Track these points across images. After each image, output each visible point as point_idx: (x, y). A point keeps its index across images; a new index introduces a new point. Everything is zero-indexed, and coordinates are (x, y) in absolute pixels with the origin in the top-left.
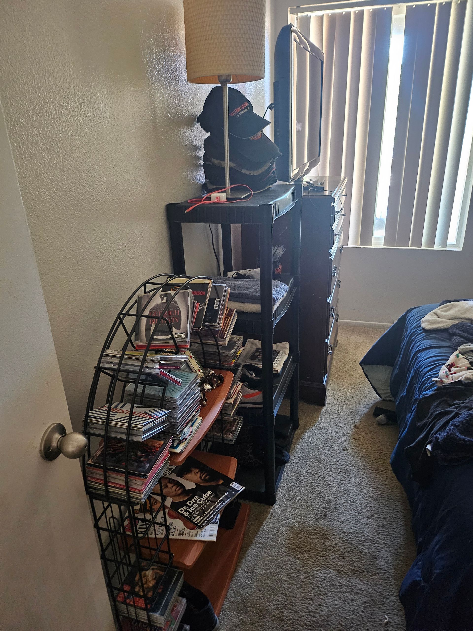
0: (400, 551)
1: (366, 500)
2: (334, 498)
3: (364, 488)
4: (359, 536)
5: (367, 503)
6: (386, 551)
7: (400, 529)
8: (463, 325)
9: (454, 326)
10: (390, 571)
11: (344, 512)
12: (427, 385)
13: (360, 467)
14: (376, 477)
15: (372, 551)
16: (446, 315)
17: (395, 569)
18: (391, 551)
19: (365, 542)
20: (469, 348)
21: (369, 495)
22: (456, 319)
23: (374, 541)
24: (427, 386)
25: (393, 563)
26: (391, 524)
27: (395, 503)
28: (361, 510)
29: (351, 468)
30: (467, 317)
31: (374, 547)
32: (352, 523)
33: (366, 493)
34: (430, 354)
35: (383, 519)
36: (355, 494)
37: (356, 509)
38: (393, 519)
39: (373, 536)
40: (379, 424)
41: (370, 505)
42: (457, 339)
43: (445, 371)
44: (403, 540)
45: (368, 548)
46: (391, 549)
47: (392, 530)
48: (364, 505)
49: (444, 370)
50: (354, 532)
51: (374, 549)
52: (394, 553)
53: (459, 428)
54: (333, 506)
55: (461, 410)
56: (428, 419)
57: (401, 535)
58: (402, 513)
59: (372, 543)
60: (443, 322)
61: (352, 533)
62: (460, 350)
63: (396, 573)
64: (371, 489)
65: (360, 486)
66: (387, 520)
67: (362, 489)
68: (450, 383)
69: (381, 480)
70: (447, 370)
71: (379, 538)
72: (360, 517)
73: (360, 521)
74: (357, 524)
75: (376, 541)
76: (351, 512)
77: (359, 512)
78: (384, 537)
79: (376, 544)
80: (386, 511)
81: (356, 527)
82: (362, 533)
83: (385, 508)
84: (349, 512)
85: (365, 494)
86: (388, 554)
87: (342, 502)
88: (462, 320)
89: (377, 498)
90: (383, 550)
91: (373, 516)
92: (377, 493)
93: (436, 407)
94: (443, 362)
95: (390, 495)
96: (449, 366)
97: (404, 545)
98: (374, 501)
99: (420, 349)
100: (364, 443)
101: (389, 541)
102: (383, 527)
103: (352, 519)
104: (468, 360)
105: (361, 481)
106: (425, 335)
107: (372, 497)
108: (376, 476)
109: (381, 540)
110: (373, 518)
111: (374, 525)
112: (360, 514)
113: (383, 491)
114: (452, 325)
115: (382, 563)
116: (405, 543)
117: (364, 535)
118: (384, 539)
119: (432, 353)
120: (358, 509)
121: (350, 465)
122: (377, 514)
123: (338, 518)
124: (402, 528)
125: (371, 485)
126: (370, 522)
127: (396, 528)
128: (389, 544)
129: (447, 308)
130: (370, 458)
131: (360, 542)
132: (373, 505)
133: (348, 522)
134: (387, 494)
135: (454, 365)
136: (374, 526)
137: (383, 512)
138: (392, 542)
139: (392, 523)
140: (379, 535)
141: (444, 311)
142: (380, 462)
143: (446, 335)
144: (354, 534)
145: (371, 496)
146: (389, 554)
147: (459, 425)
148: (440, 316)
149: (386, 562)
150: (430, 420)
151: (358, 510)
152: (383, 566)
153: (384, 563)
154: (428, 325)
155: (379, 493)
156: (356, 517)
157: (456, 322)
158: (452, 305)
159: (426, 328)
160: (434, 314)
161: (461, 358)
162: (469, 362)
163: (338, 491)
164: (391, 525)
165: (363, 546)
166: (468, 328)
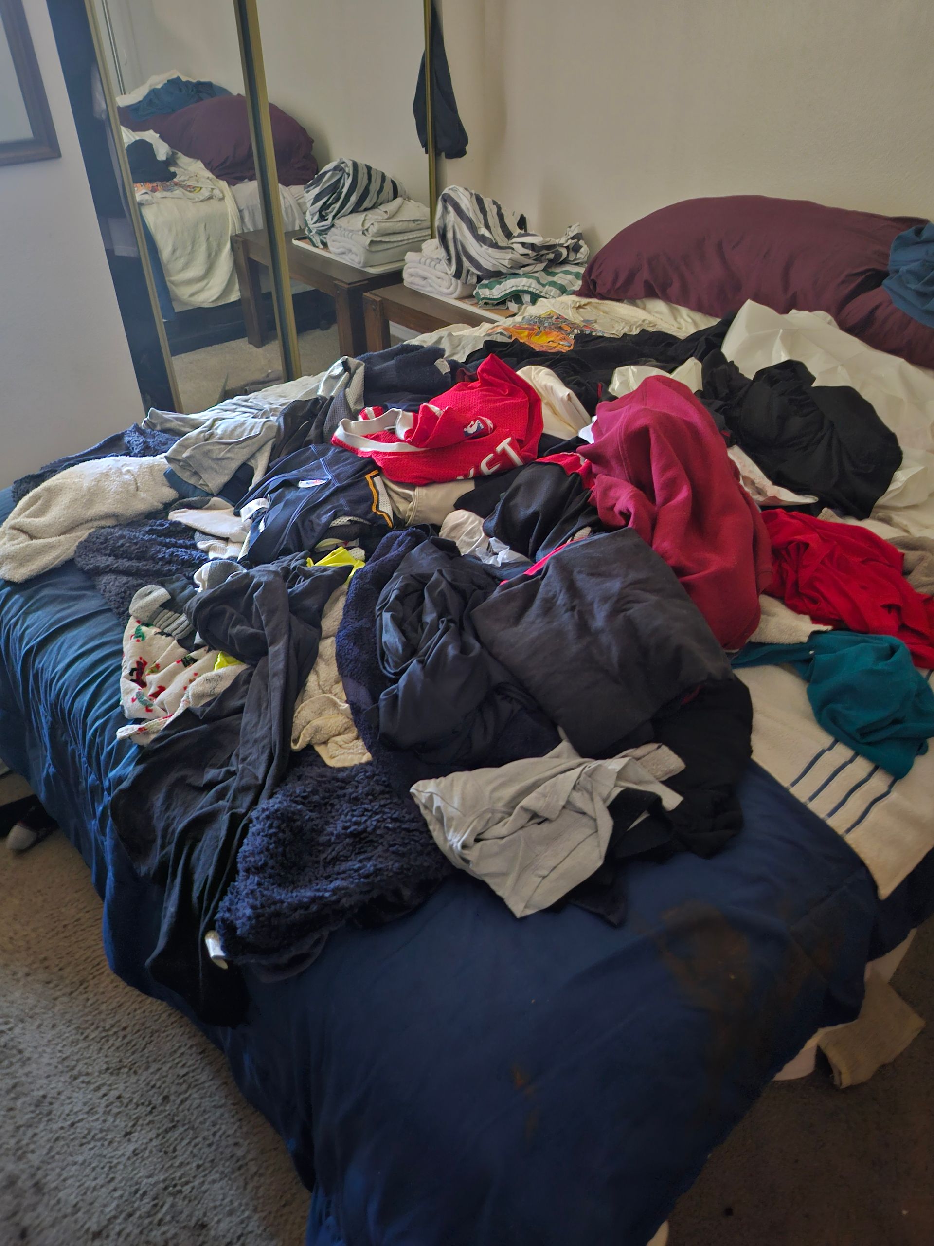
0: (240, 1152)
1: (98, 1088)
2: (20, 1159)
3: (78, 1061)
4: (136, 1205)
5: (105, 1095)
6: (214, 1181)
7: (210, 1096)
8: (106, 540)
9: (85, 547)
10: (249, 1228)
11: (65, 1175)
12: (107, 749)
13: (37, 1010)
14: (90, 1002)
15: (184, 1216)
16: (49, 526)
17: (255, 1210)
18: (222, 1172)
19: (158, 1207)
20: (155, 600)
21: (97, 1068)
22: (77, 526)
23: (175, 1186)
24: (110, 753)
25: (244, 1201)
26: (187, 1099)
27: (167, 1036)
28: (101, 1131)
29: (17, 1031)
30: (102, 513)
31: (185, 1198)
32: (102, 1186)
33: (90, 1070)
34: (66, 652)
35: (161, 1105)
36: (63, 1097)
37: (89, 1137)
38: (184, 1081)
39: (167, 1170)
40: (20, 852)
41: (114, 1094)
42: (111, 583)
43: (134, 695)
44: (233, 1116)
45: (173, 1218)
46: (221, 1169)
47: (195, 1112)
48: (101, 1110)
49: (128, 691)
50: (118, 1206)
51: (187, 1205)
52: (233, 1172)
53: (269, 871)
54: (30, 1183)
55: (238, 803)
56: (163, 847)
57: (221, 1107)
58: (194, 1049)
59: (174, 1195)
60: (51, 547)
61: (115, 1217)
62: (135, 614)
63: (264, 1218)
64: (95, 1047)
65: (66, 1063)
66: (172, 1098)
67: (73, 1068)
68: (168, 727)
69: (103, 1003)
70: (136, 687)
71: (181, 1165)
72: (107, 1151)
73: (115, 1161)
74: (113, 1179)
75: (180, 1178)
76: (80, 1159)
77: (99, 1140)
78: (190, 1149)
79: (184, 1189)
80: (157, 1076)
81: (115, 1190)
82: (136, 1192)
83: (151, 1070)
84: (75, 1163)
85: (87, 1074)
86: (222, 1188)
87: (45, 1151)
88: (96, 524)
89: (120, 1061)
90: (204, 1188)
91: (137, 1119)
92: (113, 1045)
93: (167, 809)
94: (111, 663)
95: (143, 1024)
96: (135, 673)
97: (240, 1127)
98: (118, 1074)
99: (32, 647)
100: (11, 934)
101: (206, 1150)
102: (174, 1127)
103: (93, 1174)
104: (168, 635)
105: (59, 1048)
106: (22, 600)
107: (108, 1069)
108: (88, 1000)
109: (188, 1163)
110: (140, 1122)
111: (151, 1140)
112: (106, 1143)
113: (125, 1029)
114: (78, 547)
115: (223, 1226)
116: (240, 1120)
117: (145, 1193)
118: (194, 1156)
119: (70, 647)
120: (92, 1134)
121: (9, 1026)
122: (143, 1104)
123: (60, 1210)
124: (215, 1087)
125: (87, 1037)
126: (140, 1142)
127: (202, 1098)
128: (211, 1157)
129: (40, 502)
130: (46, 963)
131: (147, 1221)
132: (121, 1086)
133: (89, 1193)
134: (137, 1027)
135: (145, 663)
136: (154, 1143)
137: (153, 1087)
138: (214, 1147)
139: (188, 1094)
140: (175, 1157)
141: (36, 515)
142: (77, 956)
143: (75, 580)
144: (121, 1212)
145: (105, 1067)
146: (223, 1183)
147: (265, 864)
148: (34, 533)
149: (231, 1213)
150: (171, 848)
151: (96, 1134)
152: (228, 1231)
153: (228, 1219)
154: (15, 568)
155: (118, 1044)
156: (100, 1162)
157: (83, 534)
158: (48, 490)
159: (15, 580)
160: (15, 532)
161: (152, 639)
162: (175, 642)
163: (18, 1128)
164: (188, 1103)
165: (160, 1223)
166: (122, 545)
